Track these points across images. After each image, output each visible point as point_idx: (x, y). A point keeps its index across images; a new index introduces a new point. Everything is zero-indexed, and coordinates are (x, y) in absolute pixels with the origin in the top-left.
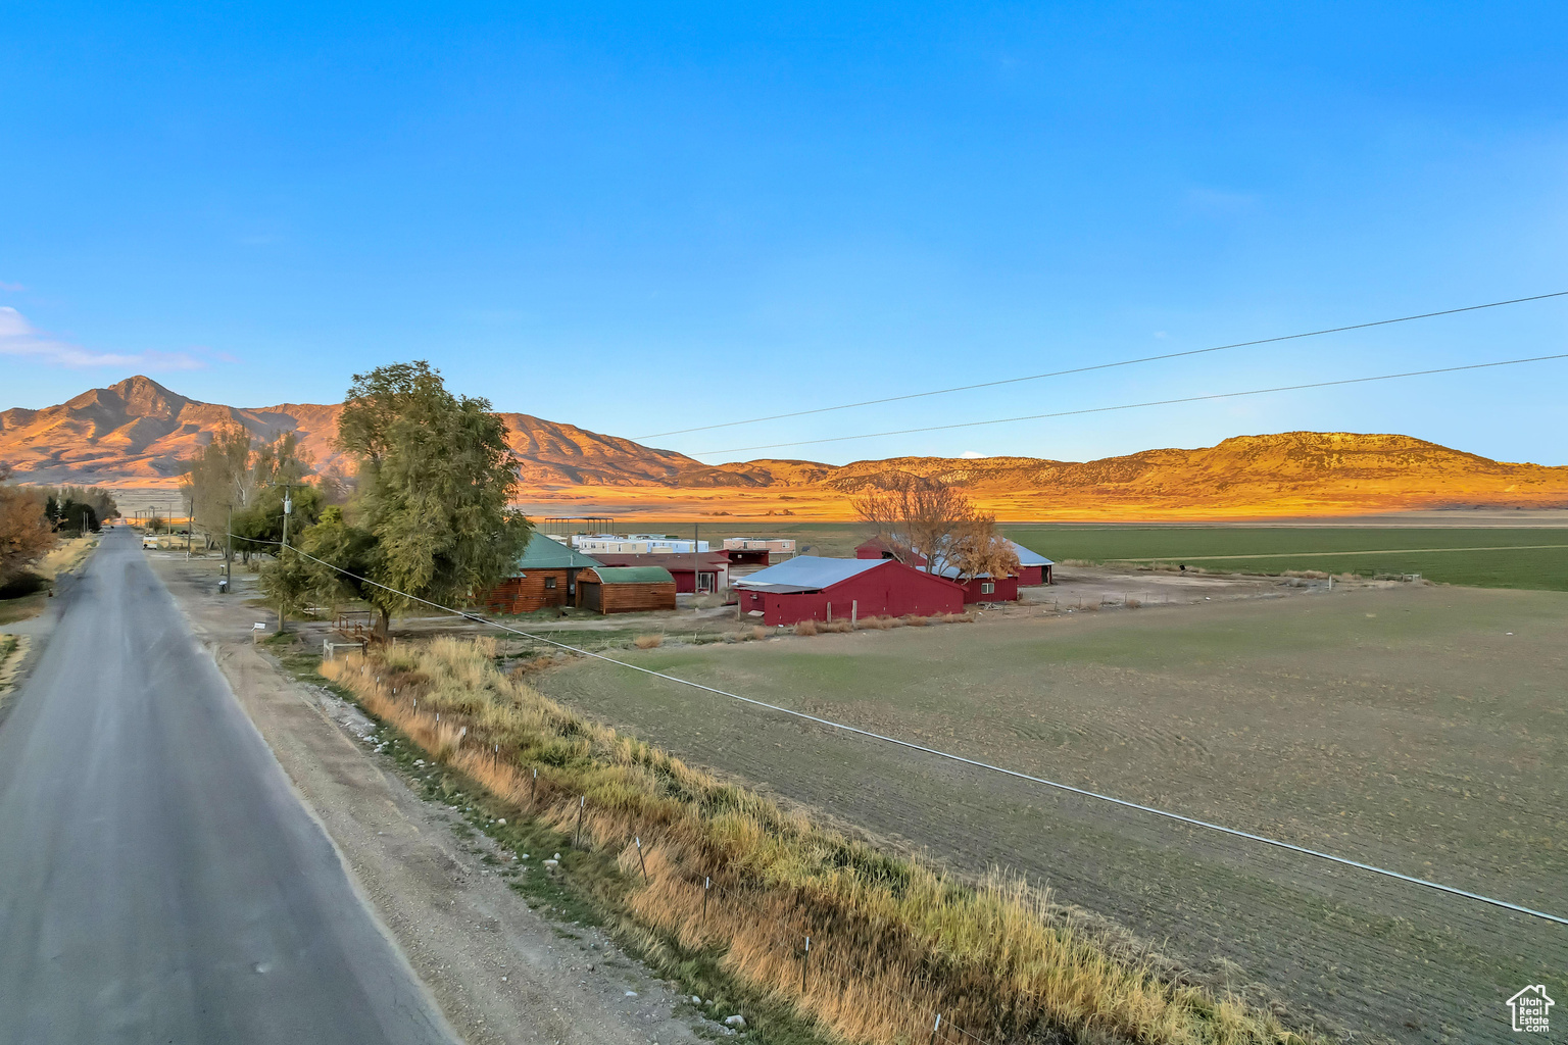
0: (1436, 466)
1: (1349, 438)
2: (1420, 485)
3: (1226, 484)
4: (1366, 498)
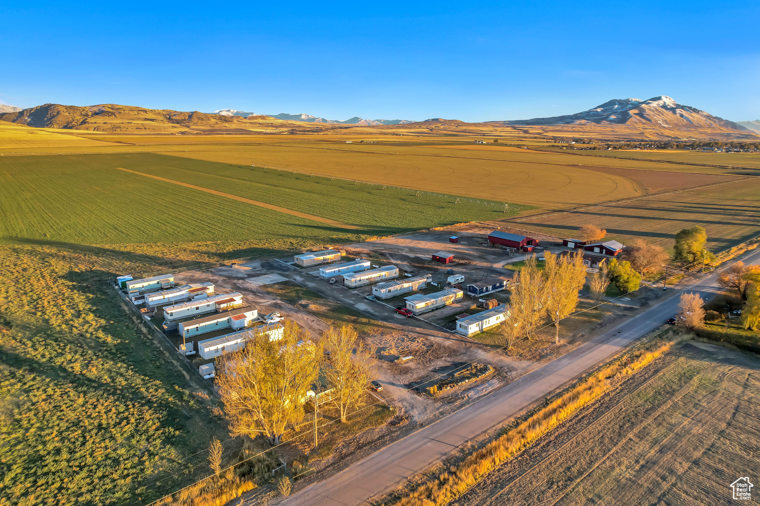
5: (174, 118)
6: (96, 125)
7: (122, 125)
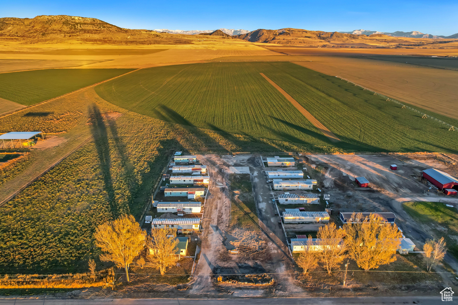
0: (109, 29)
1: (80, 18)
2: (107, 36)
3: (45, 34)
4: (95, 40)
5: (322, 36)
6: (279, 40)
7: (292, 40)
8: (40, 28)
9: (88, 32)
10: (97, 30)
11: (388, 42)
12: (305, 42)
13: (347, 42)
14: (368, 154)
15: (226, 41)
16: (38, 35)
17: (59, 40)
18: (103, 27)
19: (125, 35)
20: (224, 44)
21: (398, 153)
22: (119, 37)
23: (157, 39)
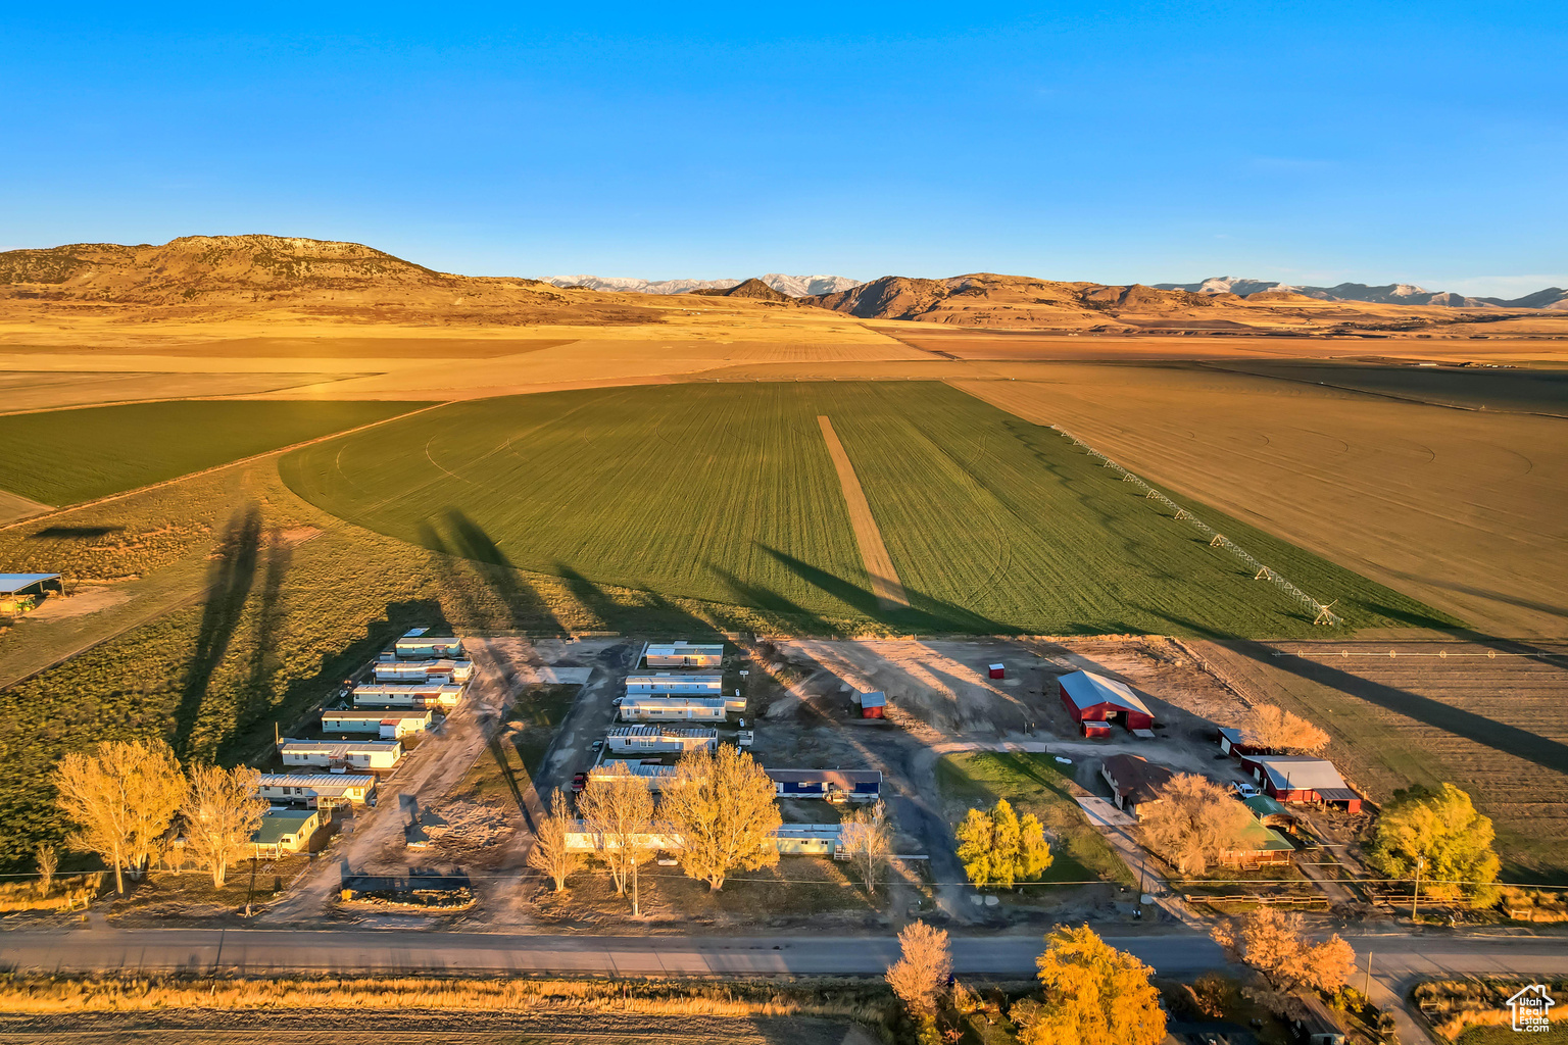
0: (395, 277)
1: (311, 244)
2: (390, 297)
3: (193, 291)
4: (349, 311)
5: (1091, 298)
6: (950, 312)
7: (993, 312)
8: (182, 275)
9: (330, 286)
10: (358, 280)
11: (1308, 317)
12: (1036, 316)
13: (1173, 317)
14: (955, 640)
15: (777, 314)
16: (170, 296)
17: (234, 312)
18: (379, 271)
19: (447, 295)
20: (766, 325)
21: (1045, 638)
22: (429, 299)
23: (552, 307)
